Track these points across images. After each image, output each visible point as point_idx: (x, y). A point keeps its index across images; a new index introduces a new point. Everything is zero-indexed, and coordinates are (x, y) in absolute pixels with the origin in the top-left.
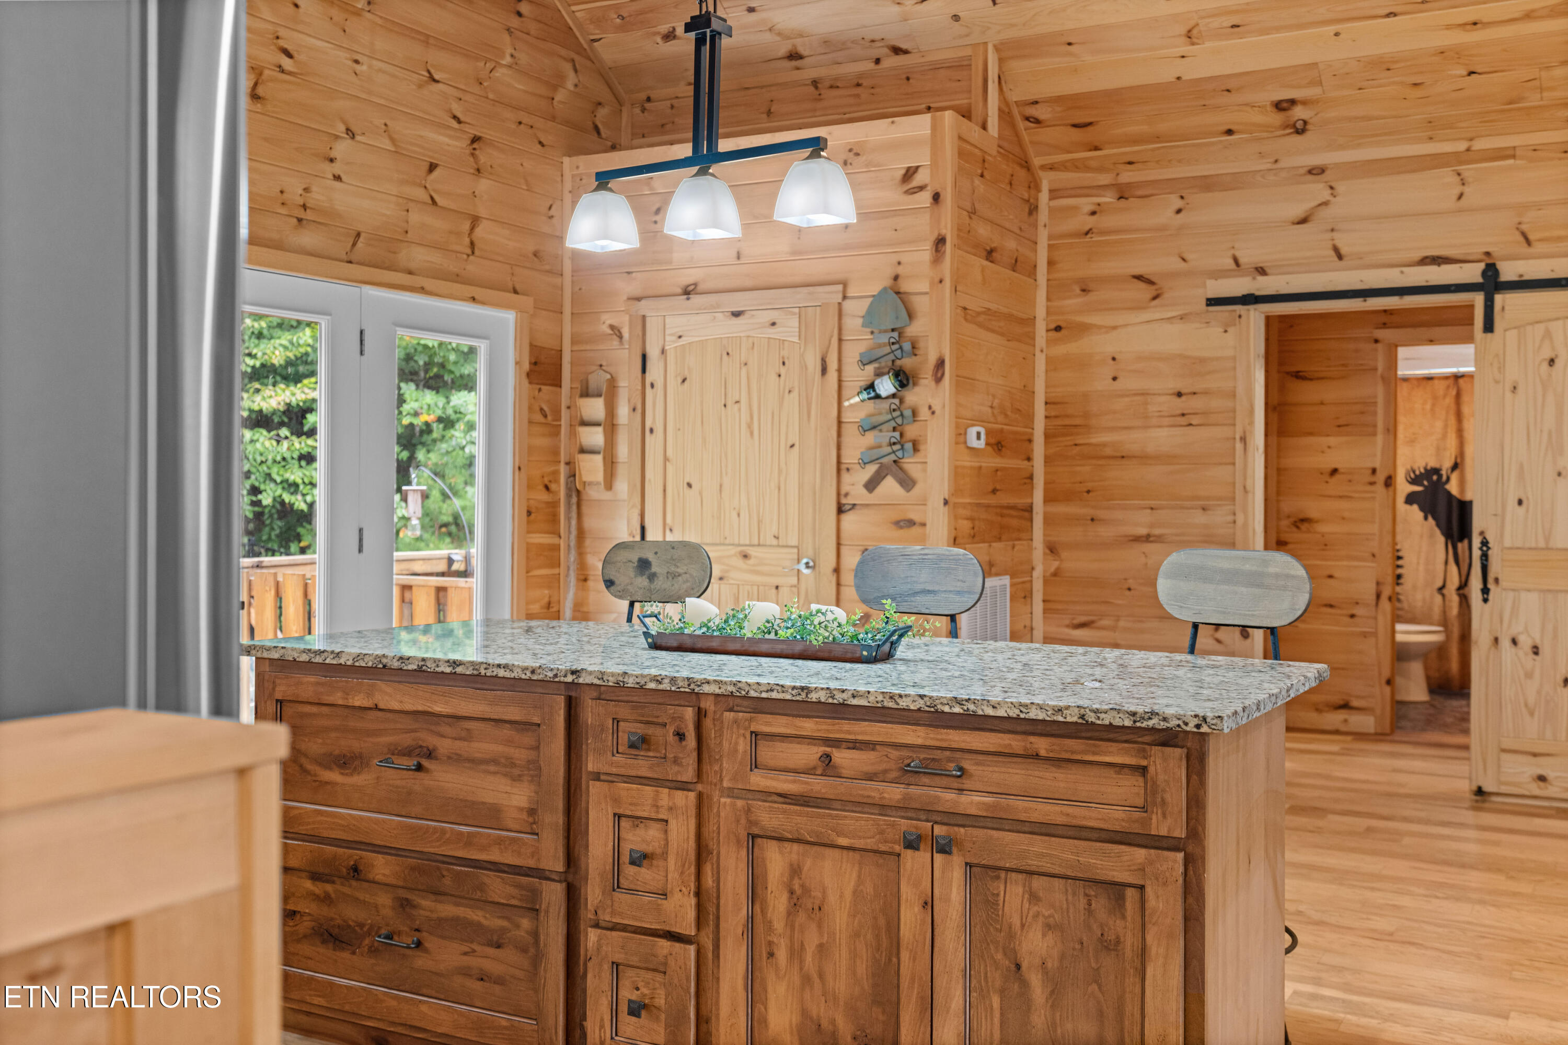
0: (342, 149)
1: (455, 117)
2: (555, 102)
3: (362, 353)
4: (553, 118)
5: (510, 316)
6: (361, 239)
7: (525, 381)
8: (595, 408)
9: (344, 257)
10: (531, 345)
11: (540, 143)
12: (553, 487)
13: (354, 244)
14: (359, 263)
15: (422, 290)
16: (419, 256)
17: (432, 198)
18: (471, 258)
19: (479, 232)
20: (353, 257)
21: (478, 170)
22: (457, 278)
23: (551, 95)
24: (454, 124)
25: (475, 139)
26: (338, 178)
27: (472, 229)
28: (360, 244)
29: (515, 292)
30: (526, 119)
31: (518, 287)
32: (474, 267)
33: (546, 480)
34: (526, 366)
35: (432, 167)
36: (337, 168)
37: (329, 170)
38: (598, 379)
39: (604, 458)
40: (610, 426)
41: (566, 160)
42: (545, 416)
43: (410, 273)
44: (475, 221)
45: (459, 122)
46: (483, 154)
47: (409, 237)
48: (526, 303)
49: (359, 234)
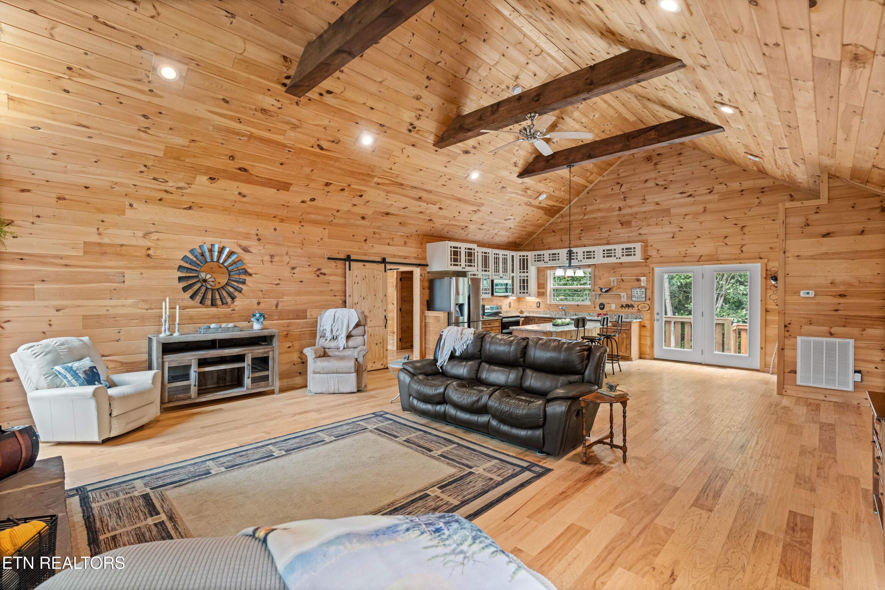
0: (695, 242)
5: (758, 265)
7: (764, 280)
9: (697, 261)
10: (766, 270)
13: (700, 258)
14: (702, 261)
15: (721, 264)
16: (722, 257)
17: (726, 244)
19: (744, 248)
20: (700, 260)
21: (744, 234)
22: (736, 259)
24: (734, 226)
25: (743, 227)
26: (695, 246)
27: (742, 247)
28: (702, 258)
29: (761, 258)
32: (742, 255)
35: (726, 237)
36: (694, 245)
37: (693, 245)
43: (718, 261)
44: (743, 245)
45: (736, 225)
46: (746, 230)
47: (718, 253)
48: (765, 261)
49: (701, 256)
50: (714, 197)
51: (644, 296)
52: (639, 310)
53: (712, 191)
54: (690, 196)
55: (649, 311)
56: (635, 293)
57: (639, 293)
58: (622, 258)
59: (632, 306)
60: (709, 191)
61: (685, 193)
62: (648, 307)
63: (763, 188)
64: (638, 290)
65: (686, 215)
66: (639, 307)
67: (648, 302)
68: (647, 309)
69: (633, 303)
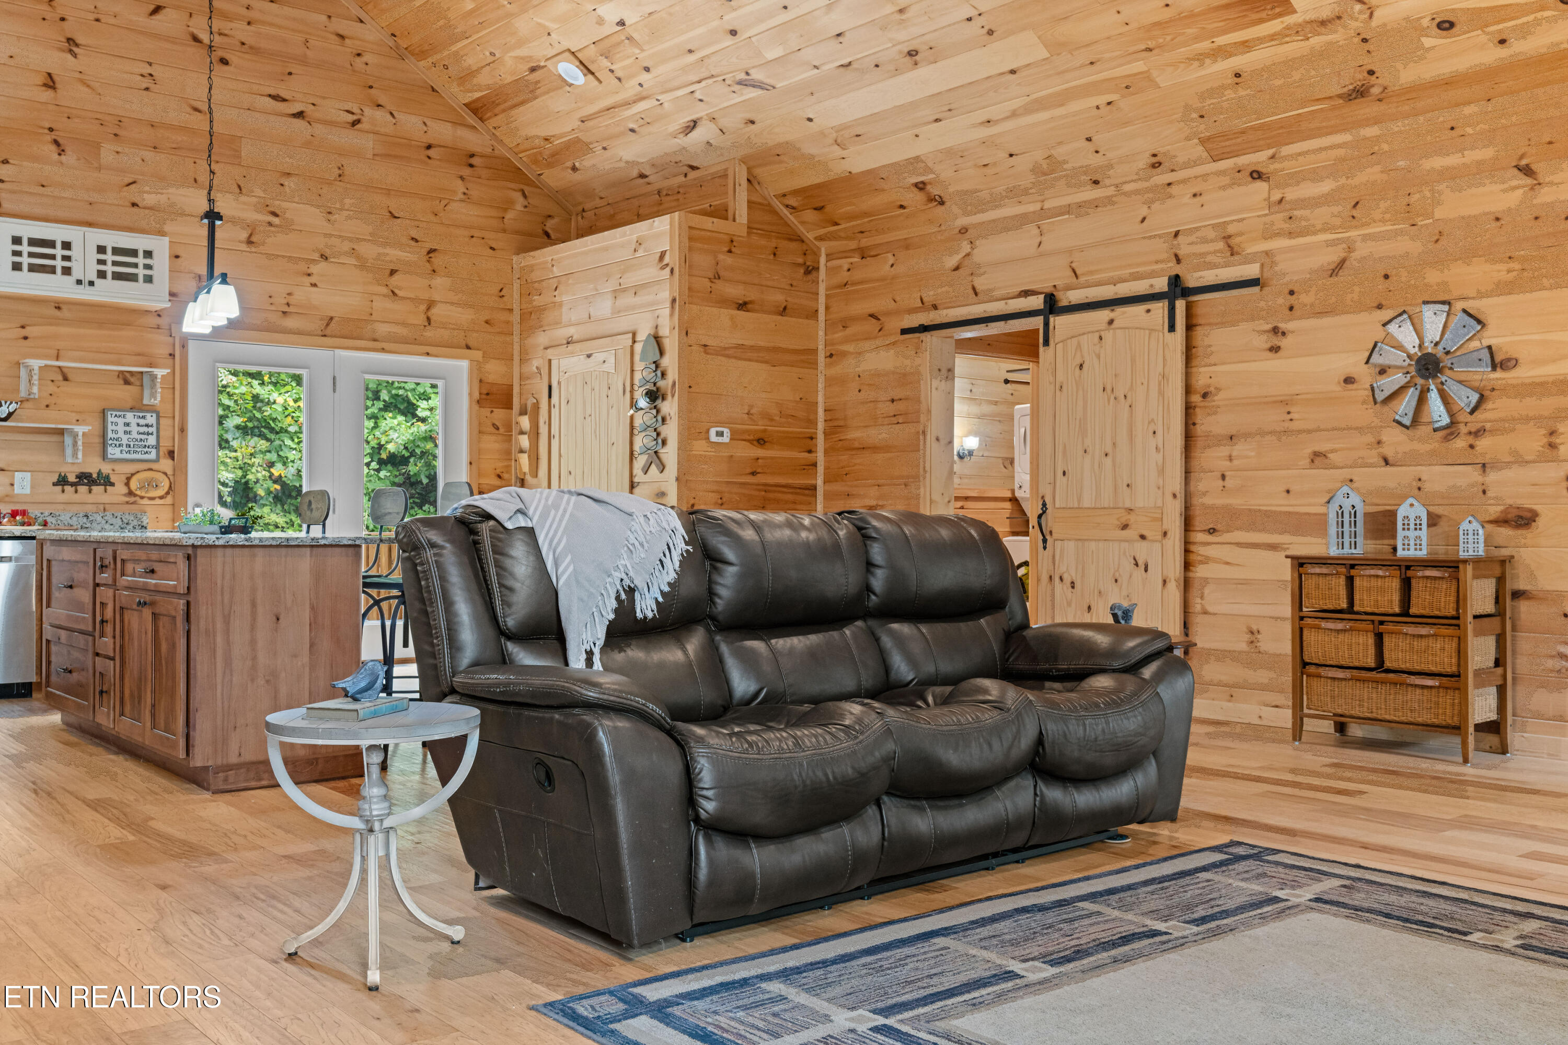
0: (314, 269)
1: (413, 239)
2: (505, 220)
3: (334, 391)
4: (504, 231)
5: (464, 364)
6: (334, 321)
7: (476, 407)
8: (525, 422)
9: (321, 333)
10: (481, 381)
11: (491, 248)
12: (505, 476)
13: (328, 325)
14: (332, 336)
15: (383, 350)
16: (383, 329)
17: (393, 292)
18: (428, 328)
19: (435, 312)
20: (328, 332)
21: (434, 271)
22: (415, 342)
23: (501, 215)
24: (413, 243)
25: (431, 251)
26: (314, 285)
27: (428, 309)
28: (332, 324)
29: (468, 347)
30: (477, 233)
31: (470, 344)
32: (429, 333)
33: (498, 471)
34: (476, 395)
35: (393, 272)
36: (313, 279)
37: (308, 280)
38: (531, 402)
39: (529, 456)
40: (535, 434)
41: (515, 258)
42: (498, 429)
43: (375, 340)
44: (430, 305)
45: (417, 241)
46: (438, 260)
47: (374, 317)
48: (478, 355)
49: (331, 318)
50: (364, 142)
51: (152, 440)
52: (131, 493)
53: (358, 121)
54: (300, 115)
55: (169, 500)
56: (121, 428)
57: (134, 429)
58: (99, 282)
59: (106, 481)
60: (351, 118)
61: (284, 100)
62: (165, 485)
63: (472, 156)
64: (130, 416)
65: (289, 174)
66: (134, 484)
67: (166, 464)
68: (161, 492)
69: (106, 469)
